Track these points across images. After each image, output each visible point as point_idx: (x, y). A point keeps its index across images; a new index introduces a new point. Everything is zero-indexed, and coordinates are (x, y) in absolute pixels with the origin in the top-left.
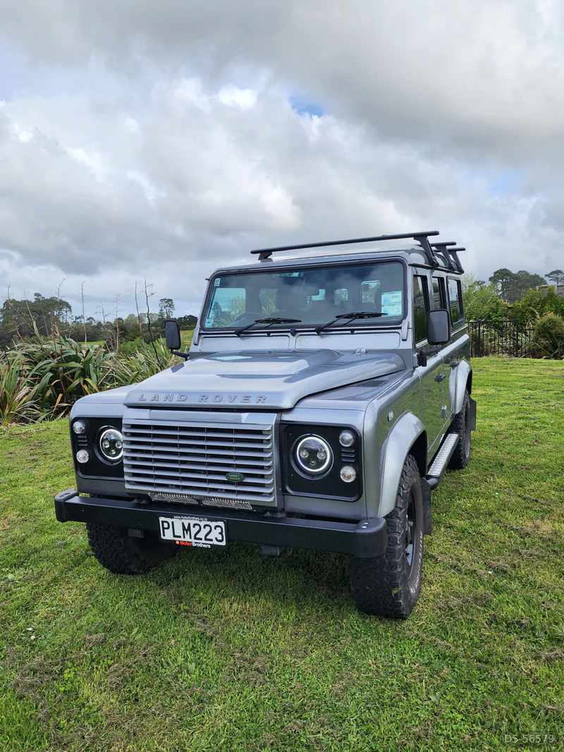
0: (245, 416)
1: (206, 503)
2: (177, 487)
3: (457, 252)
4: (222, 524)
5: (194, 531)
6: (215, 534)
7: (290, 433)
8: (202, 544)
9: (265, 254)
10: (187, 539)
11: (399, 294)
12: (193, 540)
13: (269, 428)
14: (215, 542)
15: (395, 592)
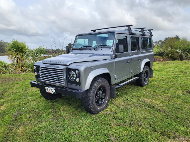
0: (60, 66)
1: (54, 85)
2: (49, 81)
3: (151, 30)
4: (55, 89)
5: (51, 90)
6: (54, 91)
7: (68, 70)
8: (52, 93)
9: (95, 31)
10: (50, 92)
11: (113, 40)
12: (51, 92)
13: (63, 69)
14: (54, 93)
15: (90, 107)
